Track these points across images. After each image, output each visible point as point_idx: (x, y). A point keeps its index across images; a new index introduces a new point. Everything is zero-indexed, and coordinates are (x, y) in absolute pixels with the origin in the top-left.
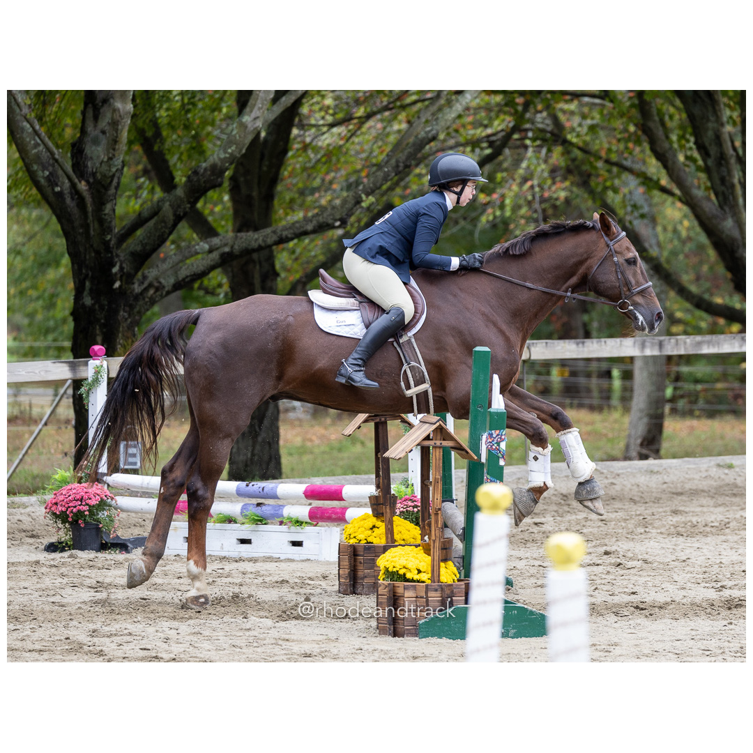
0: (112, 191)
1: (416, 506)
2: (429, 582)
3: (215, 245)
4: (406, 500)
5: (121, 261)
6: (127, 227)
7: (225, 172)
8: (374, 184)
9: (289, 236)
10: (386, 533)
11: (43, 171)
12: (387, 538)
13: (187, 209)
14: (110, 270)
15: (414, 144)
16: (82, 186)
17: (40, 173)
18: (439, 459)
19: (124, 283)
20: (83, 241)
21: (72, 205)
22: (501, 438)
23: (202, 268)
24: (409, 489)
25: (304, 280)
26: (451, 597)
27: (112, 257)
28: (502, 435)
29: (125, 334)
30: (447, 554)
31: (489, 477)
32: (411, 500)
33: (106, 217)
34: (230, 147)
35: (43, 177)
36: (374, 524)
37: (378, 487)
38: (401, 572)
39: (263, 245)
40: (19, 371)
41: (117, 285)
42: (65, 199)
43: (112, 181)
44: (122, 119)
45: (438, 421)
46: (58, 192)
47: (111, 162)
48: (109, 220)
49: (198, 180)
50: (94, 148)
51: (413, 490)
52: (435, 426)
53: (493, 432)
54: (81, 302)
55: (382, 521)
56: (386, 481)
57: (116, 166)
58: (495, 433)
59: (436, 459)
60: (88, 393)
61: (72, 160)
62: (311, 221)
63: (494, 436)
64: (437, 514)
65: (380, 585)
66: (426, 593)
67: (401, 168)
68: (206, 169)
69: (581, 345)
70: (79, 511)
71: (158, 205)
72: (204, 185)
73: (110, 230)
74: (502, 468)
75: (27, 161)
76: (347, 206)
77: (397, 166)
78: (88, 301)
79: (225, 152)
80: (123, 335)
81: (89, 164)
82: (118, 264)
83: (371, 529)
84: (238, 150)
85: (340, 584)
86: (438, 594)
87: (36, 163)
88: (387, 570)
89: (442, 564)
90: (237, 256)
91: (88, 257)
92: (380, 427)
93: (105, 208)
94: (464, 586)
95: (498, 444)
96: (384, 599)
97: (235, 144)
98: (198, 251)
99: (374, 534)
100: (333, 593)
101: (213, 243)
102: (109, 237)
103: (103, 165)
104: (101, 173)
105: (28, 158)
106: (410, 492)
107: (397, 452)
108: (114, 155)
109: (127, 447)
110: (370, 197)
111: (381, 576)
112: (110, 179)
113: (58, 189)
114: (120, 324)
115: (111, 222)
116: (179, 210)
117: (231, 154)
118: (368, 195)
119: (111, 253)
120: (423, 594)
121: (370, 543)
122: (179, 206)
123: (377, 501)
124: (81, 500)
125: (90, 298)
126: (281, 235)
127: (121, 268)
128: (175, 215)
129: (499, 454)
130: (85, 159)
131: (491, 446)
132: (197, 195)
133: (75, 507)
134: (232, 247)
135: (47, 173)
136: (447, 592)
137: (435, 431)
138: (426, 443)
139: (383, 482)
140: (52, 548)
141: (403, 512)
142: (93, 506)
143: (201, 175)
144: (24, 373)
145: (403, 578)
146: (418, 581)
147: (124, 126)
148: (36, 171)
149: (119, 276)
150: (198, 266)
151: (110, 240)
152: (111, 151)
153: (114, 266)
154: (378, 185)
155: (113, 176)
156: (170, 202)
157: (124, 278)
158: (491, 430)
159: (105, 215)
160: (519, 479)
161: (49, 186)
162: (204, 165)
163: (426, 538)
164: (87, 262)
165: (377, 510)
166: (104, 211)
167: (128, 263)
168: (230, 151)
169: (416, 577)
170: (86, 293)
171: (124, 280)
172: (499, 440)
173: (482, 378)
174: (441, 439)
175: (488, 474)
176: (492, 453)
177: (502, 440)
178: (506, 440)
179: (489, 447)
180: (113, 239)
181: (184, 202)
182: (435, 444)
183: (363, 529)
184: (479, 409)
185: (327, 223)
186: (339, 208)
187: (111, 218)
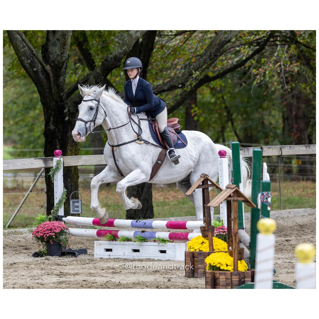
0: (63, 70)
1: (224, 232)
2: (232, 271)
4: (219, 229)
5: (68, 106)
6: (71, 89)
7: (121, 60)
8: (199, 65)
10: (210, 246)
11: (27, 61)
12: (210, 248)
13: (102, 79)
14: (63, 111)
15: (219, 44)
16: (48, 68)
17: (26, 61)
18: (236, 207)
19: (70, 118)
20: (49, 96)
21: (43, 77)
22: (268, 196)
24: (221, 223)
26: (244, 279)
27: (64, 104)
28: (269, 194)
29: (72, 144)
30: (241, 256)
31: (262, 216)
32: (221, 228)
33: (61, 84)
34: (124, 47)
35: (28, 63)
36: (203, 241)
37: (205, 222)
38: (218, 266)
41: (67, 118)
42: (39, 74)
43: (63, 65)
44: (68, 33)
45: (235, 187)
46: (35, 71)
47: (63, 55)
49: (108, 64)
50: (53, 48)
51: (222, 224)
52: (233, 190)
53: (264, 192)
54: (48, 128)
55: (207, 240)
56: (208, 219)
57: (65, 57)
58: (265, 193)
59: (235, 207)
60: (54, 175)
61: (42, 54)
62: (167, 85)
63: (265, 194)
64: (235, 236)
65: (207, 273)
66: (231, 277)
67: (212, 57)
68: (111, 58)
69: (308, 148)
70: (50, 236)
71: (87, 77)
72: (110, 66)
73: (63, 90)
74: (269, 211)
75: (19, 55)
76: (185, 77)
77: (211, 56)
78: (52, 127)
79: (121, 49)
80: (70, 144)
81: (51, 56)
82: (67, 108)
83: (202, 244)
84: (128, 48)
85: (186, 273)
86: (237, 277)
87: (23, 56)
88: (210, 265)
89: (239, 262)
91: (51, 105)
92: (205, 190)
93: (60, 79)
94: (250, 273)
95: (267, 199)
96: (209, 280)
97: (126, 45)
99: (203, 246)
100: (183, 277)
102: (62, 94)
103: (58, 56)
104: (57, 61)
105: (19, 54)
106: (221, 224)
107: (214, 203)
108: (64, 51)
109: (74, 202)
111: (207, 268)
112: (62, 64)
113: (35, 69)
114: (69, 139)
115: (63, 86)
117: (124, 50)
118: (195, 71)
119: (64, 102)
120: (229, 277)
121: (201, 251)
122: (98, 78)
123: (204, 229)
124: (51, 230)
125: (53, 125)
127: (69, 110)
128: (96, 82)
129: (268, 205)
130: (49, 53)
131: (263, 200)
132: (107, 72)
133: (48, 233)
135: (30, 61)
136: (242, 276)
137: (234, 192)
138: (230, 199)
139: (207, 219)
140: (36, 255)
141: (218, 235)
142: (57, 233)
143: (109, 61)
144: (20, 164)
145: (219, 269)
146: (227, 270)
147: (68, 37)
148: (24, 60)
149: (68, 114)
152: (62, 49)
153: (65, 109)
154: (201, 65)
155: (64, 62)
156: (94, 75)
157: (70, 115)
158: (263, 191)
159: (60, 82)
160: (277, 217)
161: (31, 68)
162: (111, 56)
163: (230, 248)
164: (51, 107)
165: (204, 234)
167: (72, 108)
168: (124, 48)
169: (226, 268)
170: (51, 123)
171: (70, 116)
172: (267, 197)
173: (258, 164)
174: (237, 197)
175: (262, 214)
176: (264, 204)
177: (269, 197)
178: (271, 197)
179: (262, 200)
180: (64, 95)
181: (100, 75)
182: (234, 199)
183: (198, 244)
184: (257, 181)
185: (175, 86)
186: (181, 78)
187: (63, 84)
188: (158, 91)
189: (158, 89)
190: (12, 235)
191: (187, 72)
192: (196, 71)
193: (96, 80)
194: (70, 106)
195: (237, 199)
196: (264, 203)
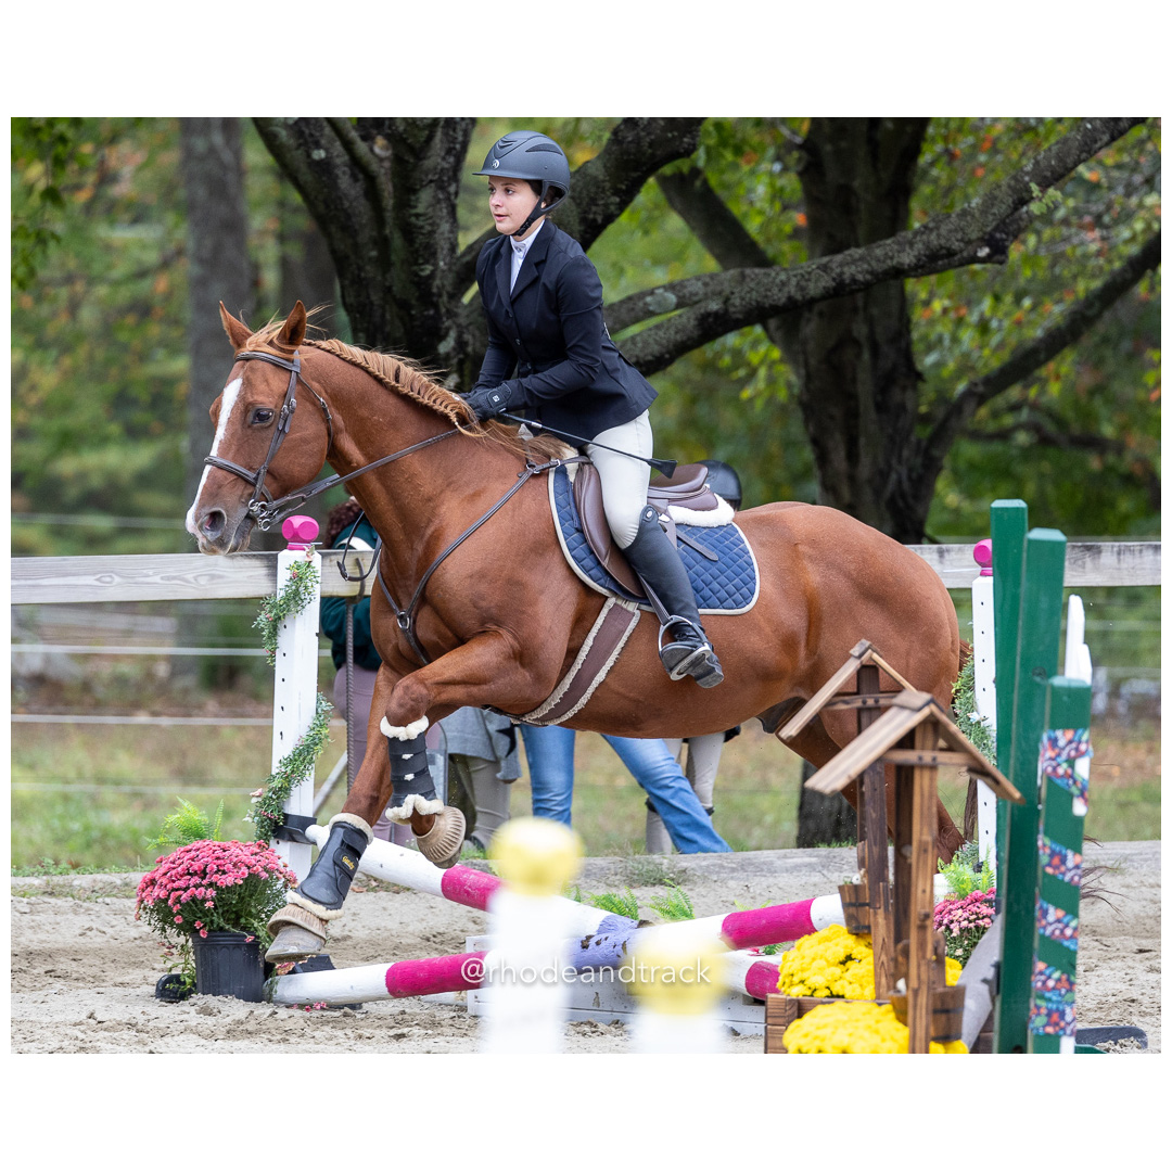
3: (692, 294)
5: (459, 326)
8: (1060, 159)
9: (860, 277)
10: (876, 976)
12: (877, 986)
13: (612, 208)
14: (436, 349)
16: (377, 148)
18: (930, 798)
20: (379, 278)
21: (353, 192)
22: (1077, 749)
23: (656, 349)
25: (981, 389)
27: (437, 317)
28: (1080, 742)
31: (1048, 842)
33: (420, 223)
35: (286, 125)
36: (849, 951)
37: (861, 864)
39: (799, 297)
40: (148, 576)
42: (337, 176)
43: (430, 138)
45: (927, 704)
46: (322, 160)
48: (428, 228)
49: (637, 141)
52: (918, 718)
53: (1059, 733)
55: (869, 945)
56: (876, 850)
58: (1063, 737)
59: (922, 795)
60: (275, 628)
62: (911, 244)
63: (1062, 743)
70: (193, 899)
72: (650, 151)
73: (430, 253)
74: (1079, 821)
76: (995, 210)
82: (453, 334)
83: (843, 963)
89: (936, 1049)
90: (737, 320)
91: (388, 316)
92: (865, 720)
93: (417, 200)
95: (1071, 762)
98: (651, 308)
99: (848, 975)
101: (686, 292)
102: (428, 269)
110: (1051, 191)
113: (319, 154)
115: (432, 233)
116: (594, 209)
118: (1045, 185)
119: (436, 306)
122: (593, 201)
123: (857, 899)
124: (202, 874)
126: (842, 273)
127: (461, 344)
128: (583, 220)
129: (1074, 790)
131: (1055, 769)
132: (635, 175)
133: (187, 889)
134: (726, 301)
137: (924, 723)
138: (900, 757)
139: (870, 851)
143: (643, 130)
144: (157, 579)
149: (455, 361)
150: (646, 343)
151: (432, 276)
153: (443, 338)
154: (1070, 161)
158: (1054, 727)
159: (417, 216)
161: (299, 146)
163: (901, 984)
164: (388, 329)
165: (857, 920)
166: (415, 207)
167: (477, 333)
171: (466, 372)
172: (1073, 753)
173: (1044, 604)
174: (934, 748)
175: (1046, 834)
176: (1057, 785)
177: (1081, 754)
178: (1092, 754)
179: (1050, 769)
180: (439, 274)
181: (603, 191)
182: (920, 758)
183: (823, 963)
184: (1038, 679)
185: (948, 249)
186: (977, 214)
187: (430, 224)
188: (871, 273)
189: (874, 263)
190: (108, 900)
191: (1003, 188)
192: (1048, 186)
193: (585, 212)
194: (467, 327)
195: (934, 759)
196: (1059, 781)
